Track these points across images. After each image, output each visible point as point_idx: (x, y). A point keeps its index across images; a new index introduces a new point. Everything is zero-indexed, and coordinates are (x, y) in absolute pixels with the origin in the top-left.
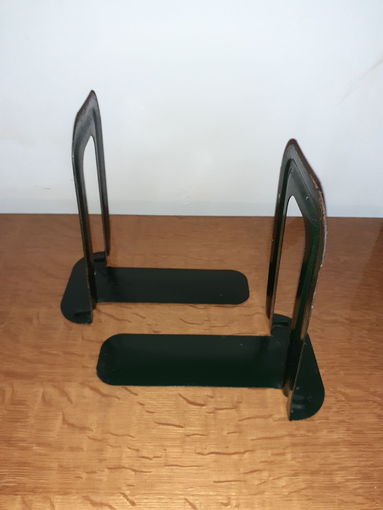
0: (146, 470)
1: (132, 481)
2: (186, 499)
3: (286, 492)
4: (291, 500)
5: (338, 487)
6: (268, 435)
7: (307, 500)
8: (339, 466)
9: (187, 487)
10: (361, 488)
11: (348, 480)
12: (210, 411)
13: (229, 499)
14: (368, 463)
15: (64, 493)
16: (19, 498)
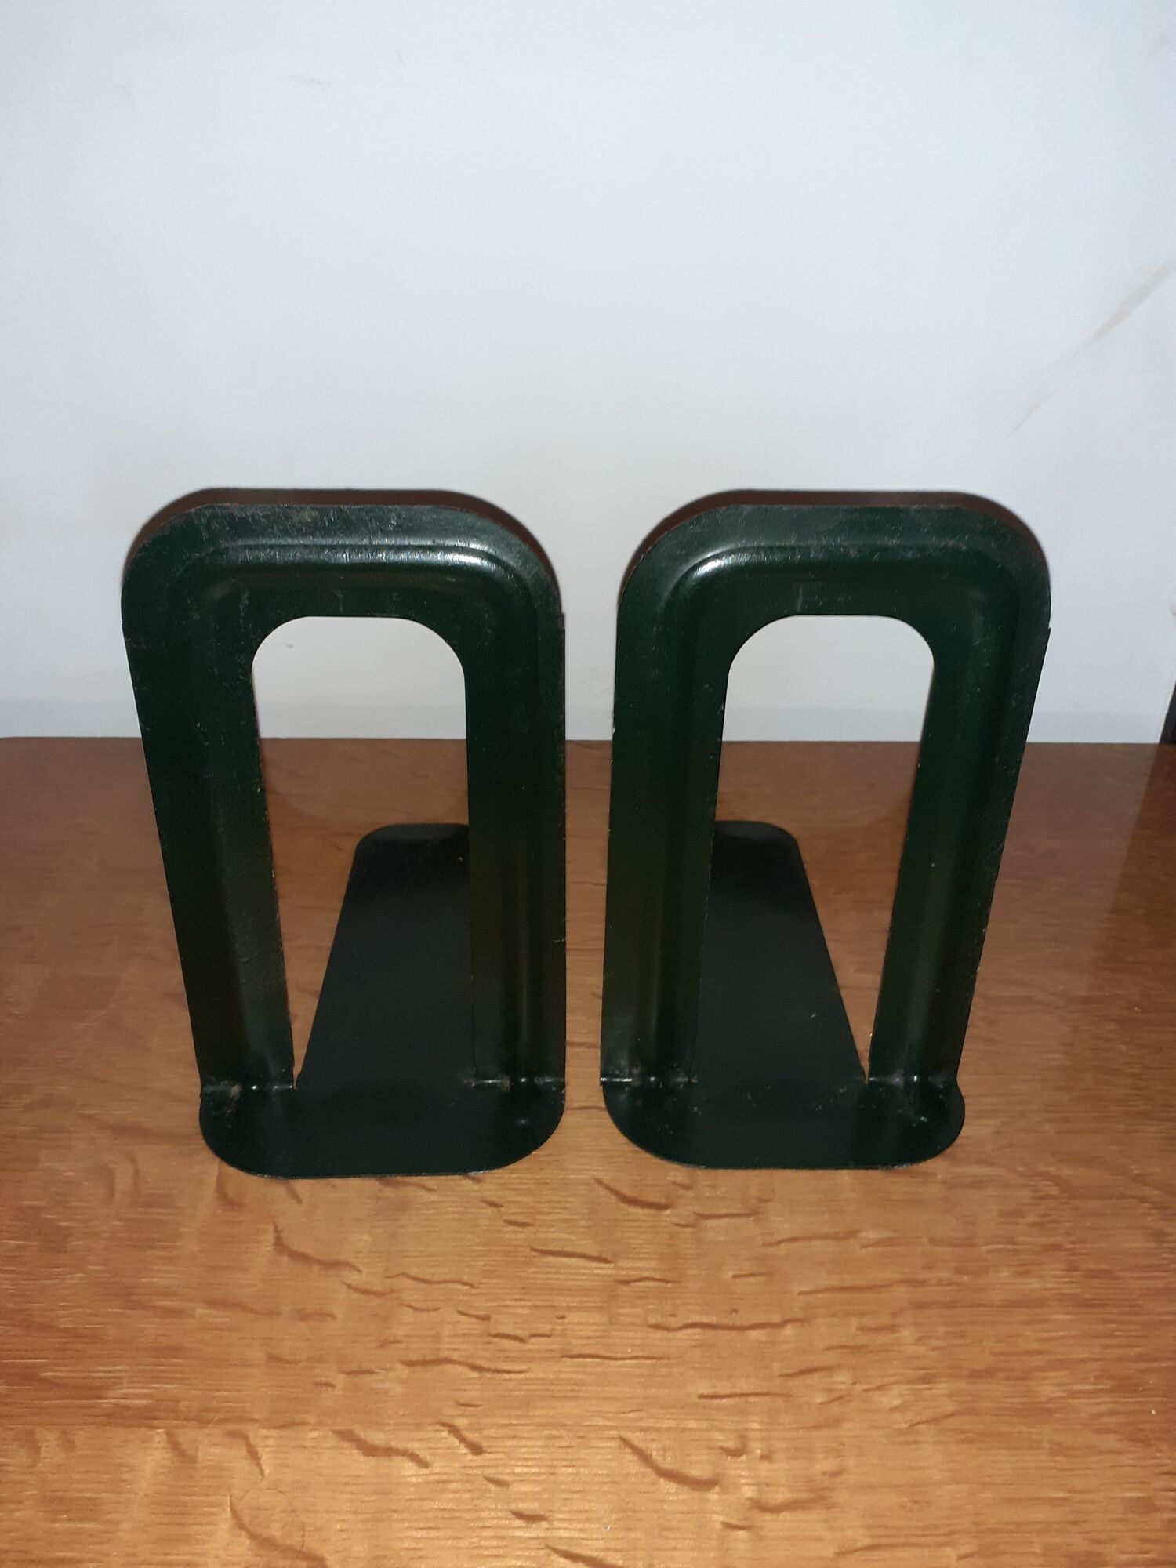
0: (510, 1368)
1: (472, 1393)
2: (623, 1439)
3: (900, 1421)
4: (916, 1442)
5: (1050, 1412)
6: (848, 1280)
7: (962, 1441)
8: (1046, 1357)
9: (623, 1410)
10: (1111, 1413)
11: (1075, 1395)
12: (682, 1222)
13: (743, 1437)
14: (1132, 1352)
15: (286, 1422)
16: (159, 1436)
